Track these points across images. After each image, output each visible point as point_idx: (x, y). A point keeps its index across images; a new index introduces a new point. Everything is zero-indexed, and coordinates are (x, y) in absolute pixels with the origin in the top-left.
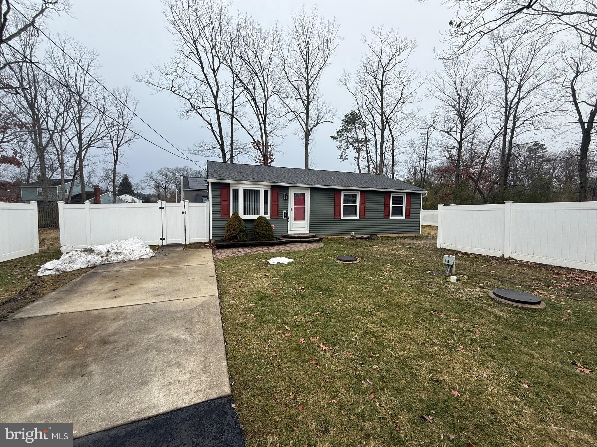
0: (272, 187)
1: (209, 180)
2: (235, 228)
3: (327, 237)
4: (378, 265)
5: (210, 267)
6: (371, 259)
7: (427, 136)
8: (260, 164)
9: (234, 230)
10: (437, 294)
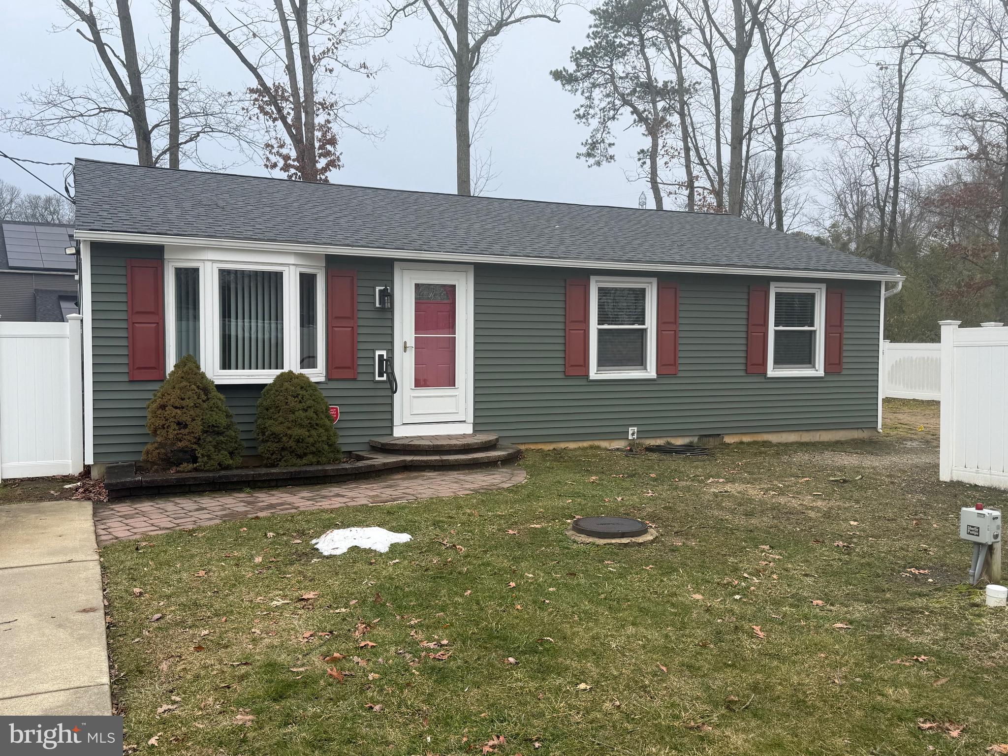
0: (331, 261)
1: (80, 234)
2: (186, 418)
3: (540, 446)
4: (725, 551)
5: (83, 575)
6: (701, 526)
7: (900, 76)
8: (284, 175)
9: (181, 425)
10: (937, 654)
